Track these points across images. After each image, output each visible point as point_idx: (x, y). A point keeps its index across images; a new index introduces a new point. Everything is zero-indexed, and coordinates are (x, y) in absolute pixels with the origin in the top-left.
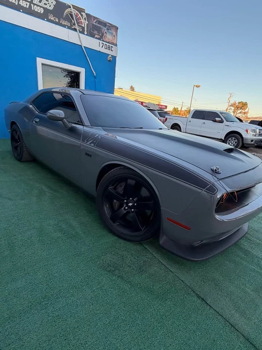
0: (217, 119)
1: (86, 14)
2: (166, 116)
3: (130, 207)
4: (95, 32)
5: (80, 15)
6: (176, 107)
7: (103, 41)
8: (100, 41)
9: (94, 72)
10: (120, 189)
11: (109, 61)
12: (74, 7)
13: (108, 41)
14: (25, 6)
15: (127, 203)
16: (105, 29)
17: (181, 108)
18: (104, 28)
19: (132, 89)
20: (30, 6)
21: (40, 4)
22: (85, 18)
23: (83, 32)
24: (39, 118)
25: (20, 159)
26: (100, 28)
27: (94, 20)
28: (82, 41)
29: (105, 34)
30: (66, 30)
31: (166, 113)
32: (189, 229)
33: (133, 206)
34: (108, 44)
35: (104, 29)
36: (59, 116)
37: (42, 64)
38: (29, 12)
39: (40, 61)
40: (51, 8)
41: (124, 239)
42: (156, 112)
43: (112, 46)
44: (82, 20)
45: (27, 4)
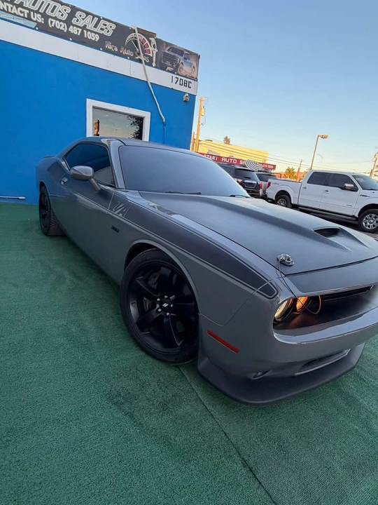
0: (347, 185)
1: (157, 40)
2: (269, 180)
3: (165, 310)
4: (168, 63)
5: (147, 42)
6: (291, 168)
7: (178, 74)
8: (173, 75)
9: (163, 117)
10: (153, 281)
11: (185, 101)
12: (140, 31)
13: (185, 75)
14: (76, 33)
15: (161, 303)
16: (182, 58)
17: (299, 169)
18: (180, 57)
19: (227, 141)
20: (82, 33)
21: (95, 30)
22: (154, 45)
23: (150, 64)
24: (67, 177)
25: (47, 231)
26: (174, 57)
27: (166, 47)
28: (148, 75)
29: (181, 65)
30: (128, 62)
31: (270, 175)
32: (237, 351)
33: (168, 309)
34: (184, 79)
35: (180, 59)
36: (85, 174)
37: (94, 107)
38: (81, 40)
39: (90, 103)
40: (109, 34)
41: (154, 357)
42: (255, 173)
43: (190, 81)
44: (150, 48)
45: (78, 31)
